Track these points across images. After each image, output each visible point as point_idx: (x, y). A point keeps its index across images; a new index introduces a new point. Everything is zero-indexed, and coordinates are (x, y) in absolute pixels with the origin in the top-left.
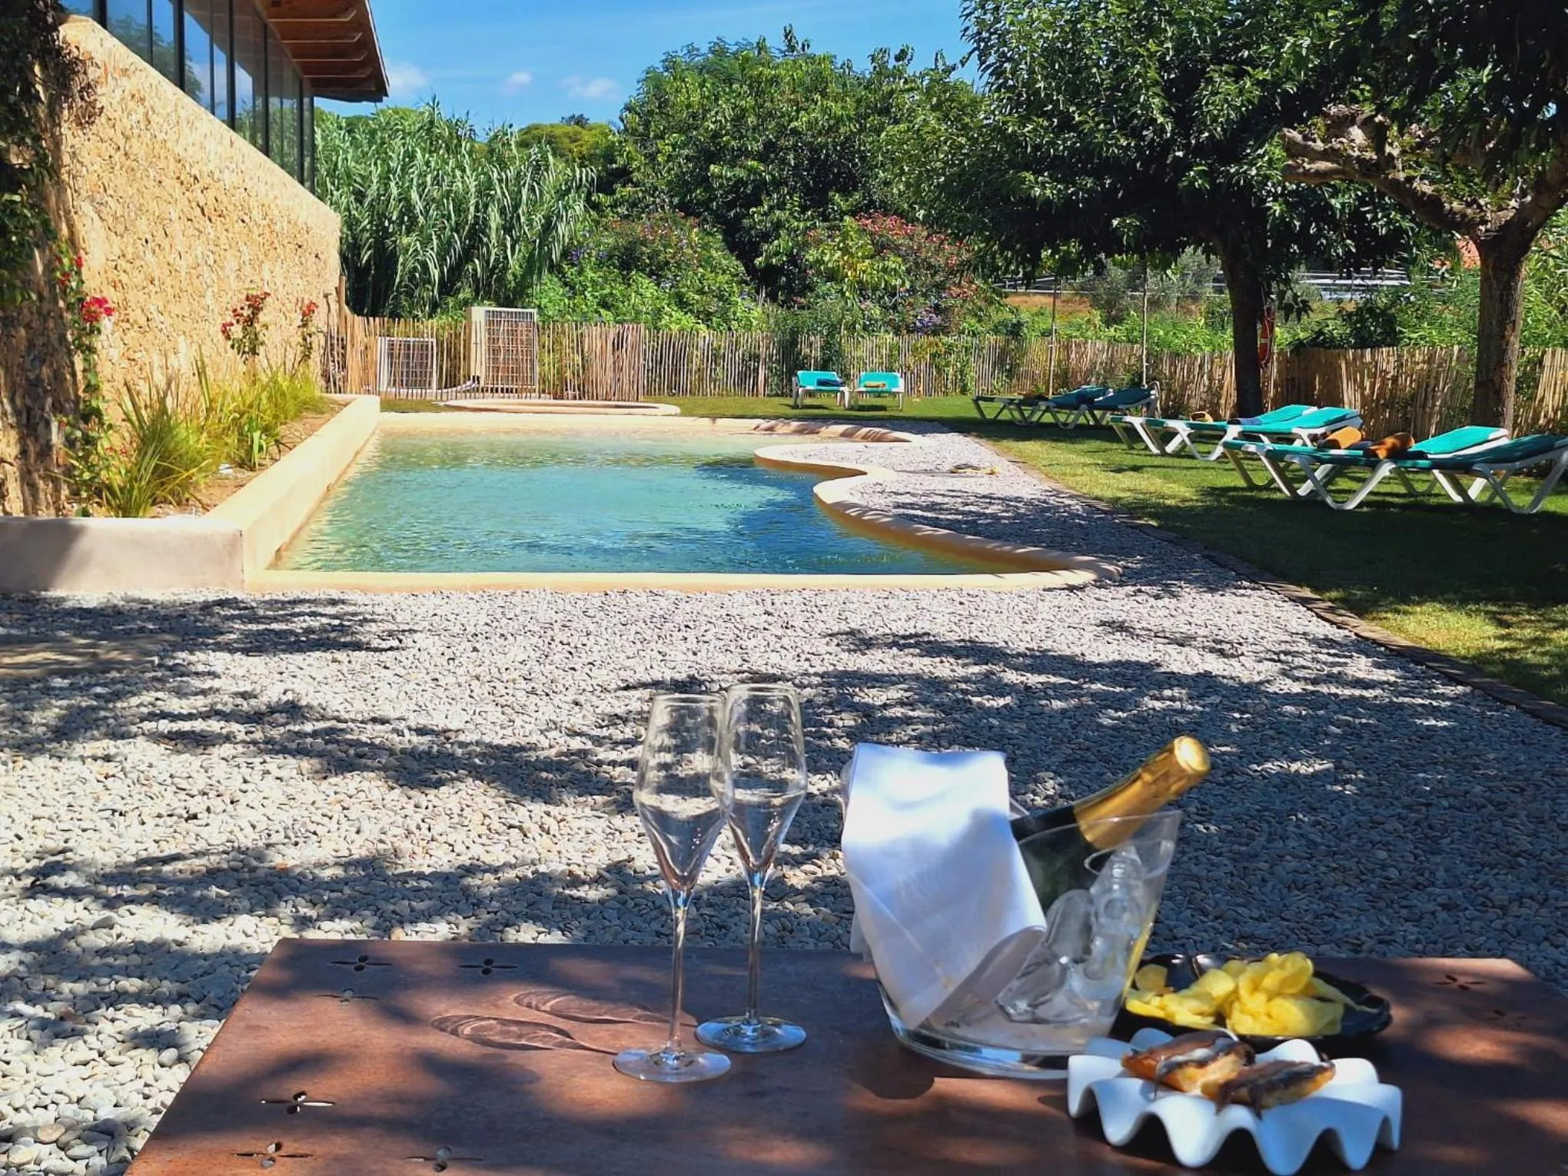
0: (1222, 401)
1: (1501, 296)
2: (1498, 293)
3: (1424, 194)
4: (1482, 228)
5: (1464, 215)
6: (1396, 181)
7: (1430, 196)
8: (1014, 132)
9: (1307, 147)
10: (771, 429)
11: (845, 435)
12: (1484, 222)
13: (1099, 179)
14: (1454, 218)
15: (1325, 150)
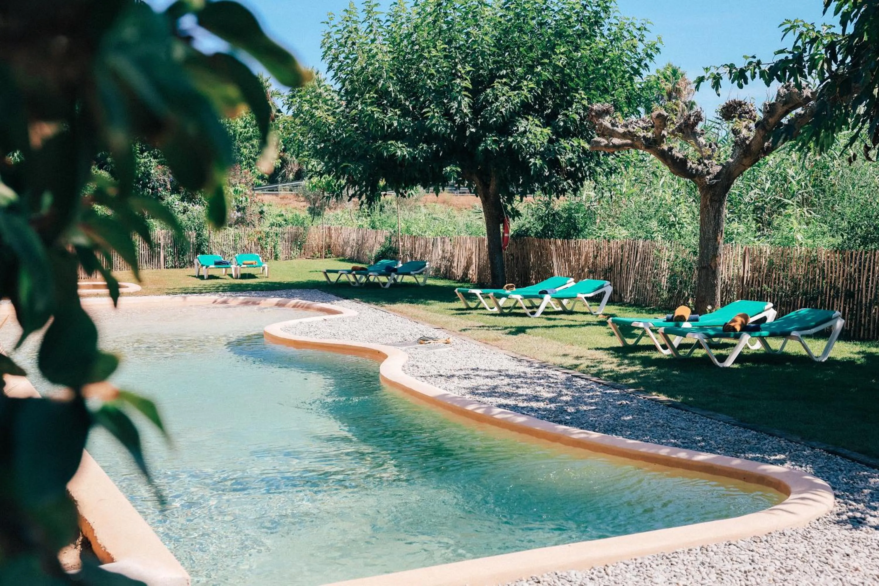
0: (455, 264)
1: (715, 217)
2: (713, 215)
3: (678, 158)
4: (708, 177)
5: (697, 170)
6: (663, 150)
7: (681, 159)
8: (378, 117)
9: (613, 130)
10: (225, 302)
11: (279, 305)
12: (708, 173)
13: (429, 144)
14: (692, 171)
15: (624, 132)
